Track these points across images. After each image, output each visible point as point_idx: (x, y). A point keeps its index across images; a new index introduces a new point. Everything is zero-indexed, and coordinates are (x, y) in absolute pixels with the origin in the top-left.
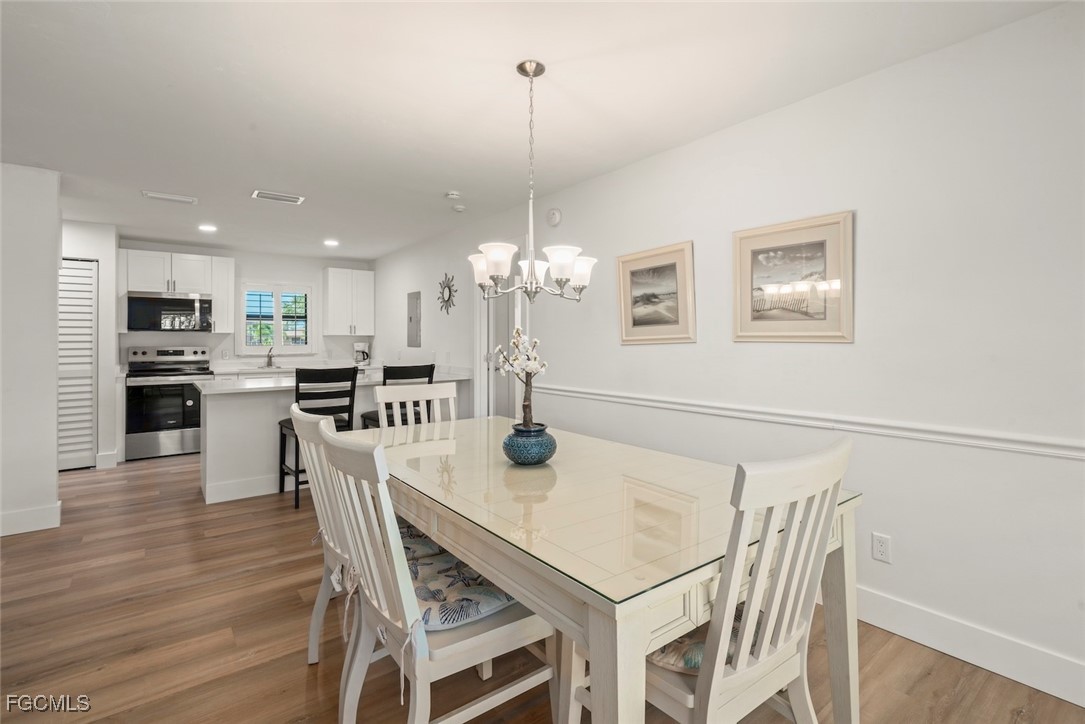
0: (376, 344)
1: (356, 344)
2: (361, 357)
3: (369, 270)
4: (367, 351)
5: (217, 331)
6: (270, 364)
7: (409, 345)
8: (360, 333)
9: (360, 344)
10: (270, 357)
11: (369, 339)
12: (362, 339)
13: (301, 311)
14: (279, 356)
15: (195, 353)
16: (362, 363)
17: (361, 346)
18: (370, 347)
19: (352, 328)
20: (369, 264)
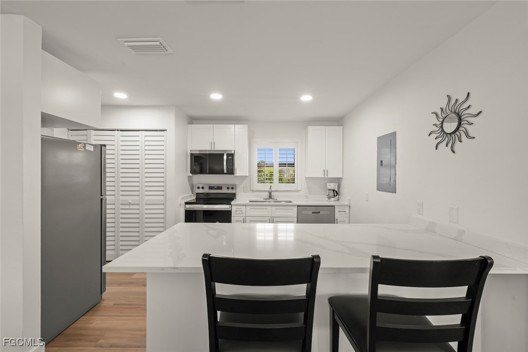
0: (344, 184)
1: (328, 184)
2: (332, 193)
3: (338, 126)
4: (336, 189)
5: (237, 175)
6: (270, 197)
7: (378, 189)
8: (331, 175)
9: (331, 184)
10: (270, 193)
11: (338, 181)
12: (333, 180)
13: (291, 161)
14: (276, 191)
15: (228, 188)
16: (332, 199)
17: (332, 186)
18: (339, 187)
19: (326, 172)
20: (338, 121)
